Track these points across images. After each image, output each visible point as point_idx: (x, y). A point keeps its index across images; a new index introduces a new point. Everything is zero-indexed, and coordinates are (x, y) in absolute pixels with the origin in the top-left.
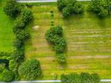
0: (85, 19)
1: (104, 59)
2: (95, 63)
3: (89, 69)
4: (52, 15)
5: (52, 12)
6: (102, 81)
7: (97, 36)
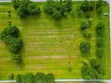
0: (42, 20)
1: (62, 59)
2: (52, 63)
3: (46, 69)
4: (10, 15)
5: (9, 12)
6: (56, 80)
7: (54, 36)
